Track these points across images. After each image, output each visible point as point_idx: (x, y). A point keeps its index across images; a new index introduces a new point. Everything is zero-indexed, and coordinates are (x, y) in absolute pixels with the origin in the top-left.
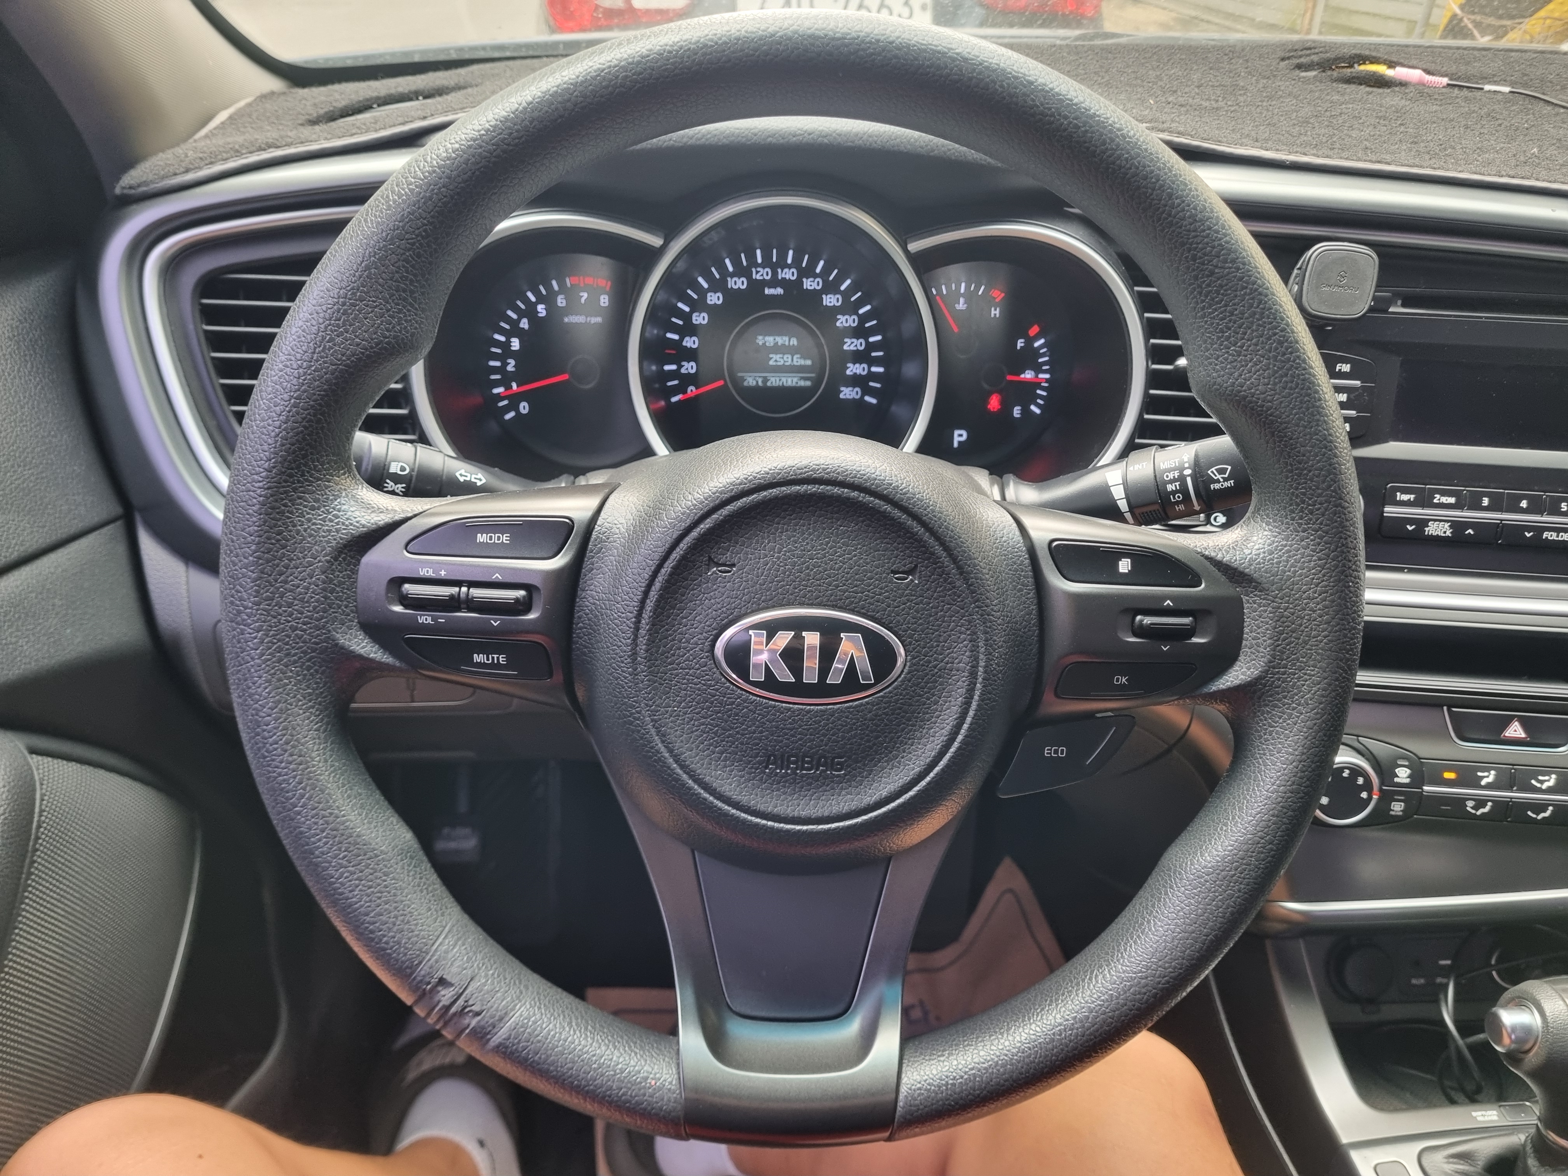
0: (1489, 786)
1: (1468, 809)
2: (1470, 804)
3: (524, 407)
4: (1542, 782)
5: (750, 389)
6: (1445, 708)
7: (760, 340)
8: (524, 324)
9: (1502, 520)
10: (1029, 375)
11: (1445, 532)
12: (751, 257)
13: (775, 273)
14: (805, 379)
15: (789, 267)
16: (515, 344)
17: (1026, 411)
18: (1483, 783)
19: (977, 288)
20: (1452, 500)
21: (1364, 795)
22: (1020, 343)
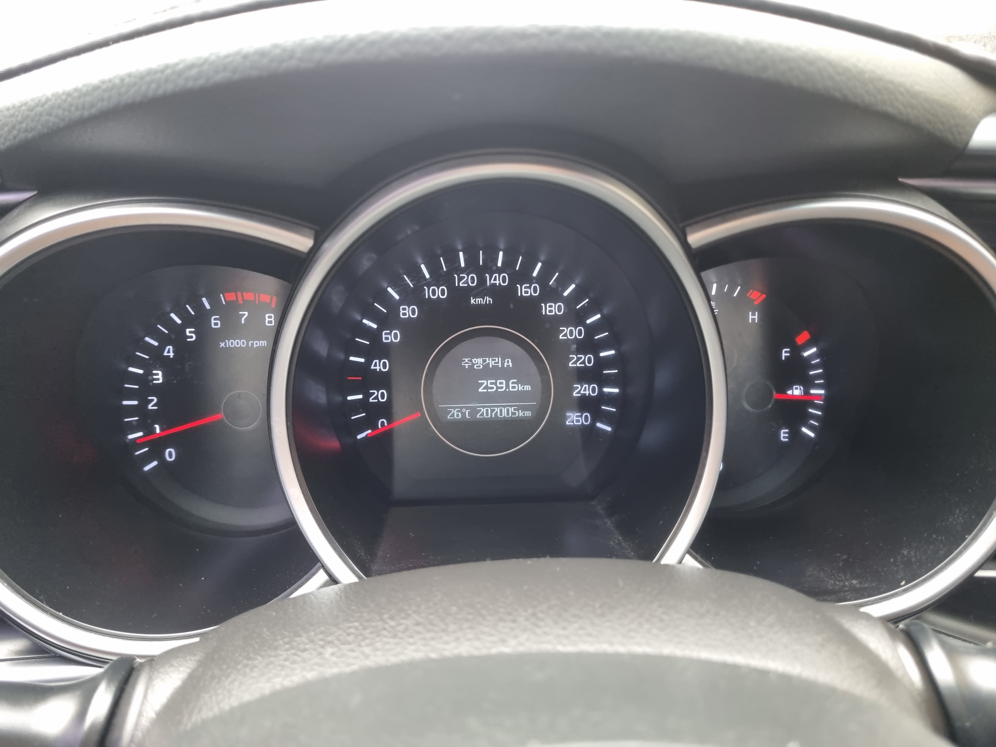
3: (170, 454)
5: (455, 424)
7: (466, 363)
8: (169, 352)
10: (797, 391)
12: (453, 261)
13: (482, 281)
14: (524, 408)
15: (500, 271)
16: (159, 376)
17: (795, 434)
19: (732, 289)
22: (785, 354)
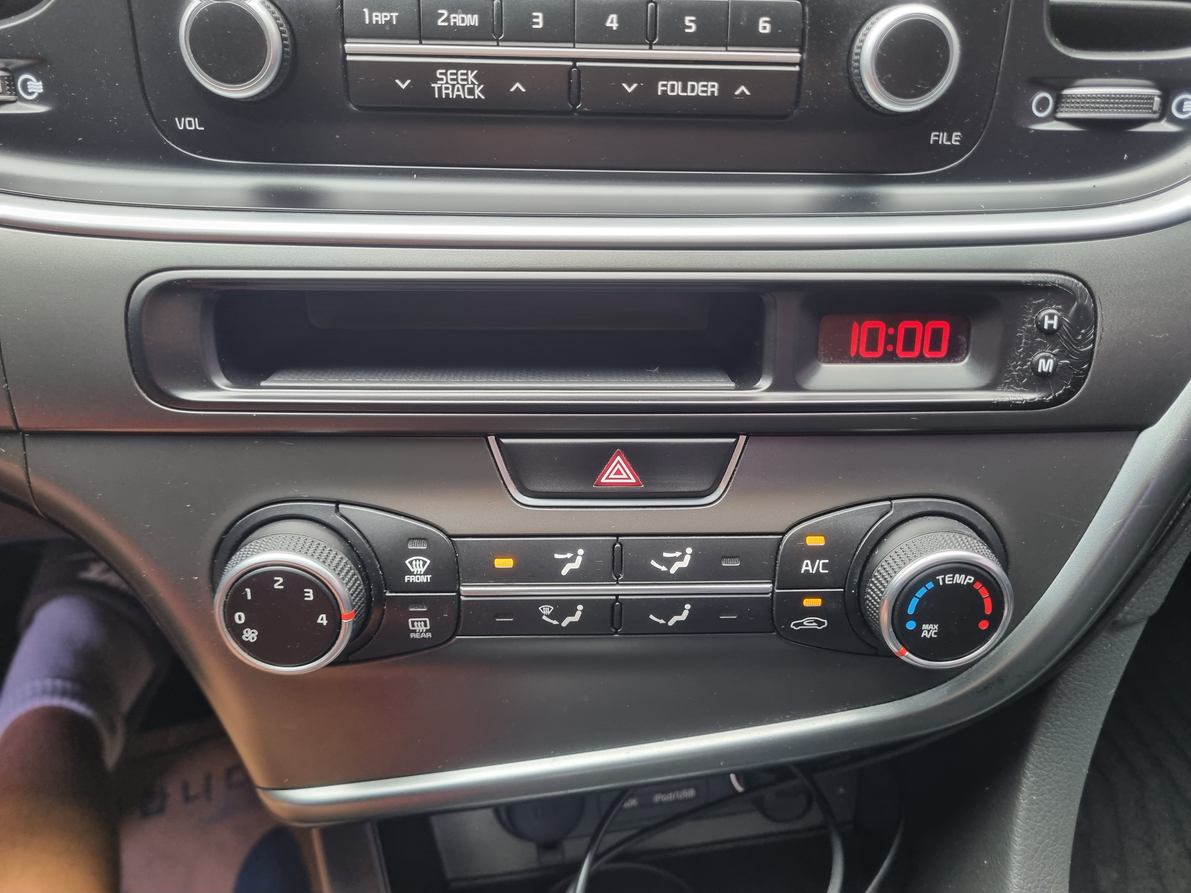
0: (574, 577)
1: (544, 618)
2: (546, 610)
4: (669, 562)
6: (492, 439)
9: (575, 60)
11: (471, 91)
18: (564, 572)
20: (473, 20)
21: (323, 620)
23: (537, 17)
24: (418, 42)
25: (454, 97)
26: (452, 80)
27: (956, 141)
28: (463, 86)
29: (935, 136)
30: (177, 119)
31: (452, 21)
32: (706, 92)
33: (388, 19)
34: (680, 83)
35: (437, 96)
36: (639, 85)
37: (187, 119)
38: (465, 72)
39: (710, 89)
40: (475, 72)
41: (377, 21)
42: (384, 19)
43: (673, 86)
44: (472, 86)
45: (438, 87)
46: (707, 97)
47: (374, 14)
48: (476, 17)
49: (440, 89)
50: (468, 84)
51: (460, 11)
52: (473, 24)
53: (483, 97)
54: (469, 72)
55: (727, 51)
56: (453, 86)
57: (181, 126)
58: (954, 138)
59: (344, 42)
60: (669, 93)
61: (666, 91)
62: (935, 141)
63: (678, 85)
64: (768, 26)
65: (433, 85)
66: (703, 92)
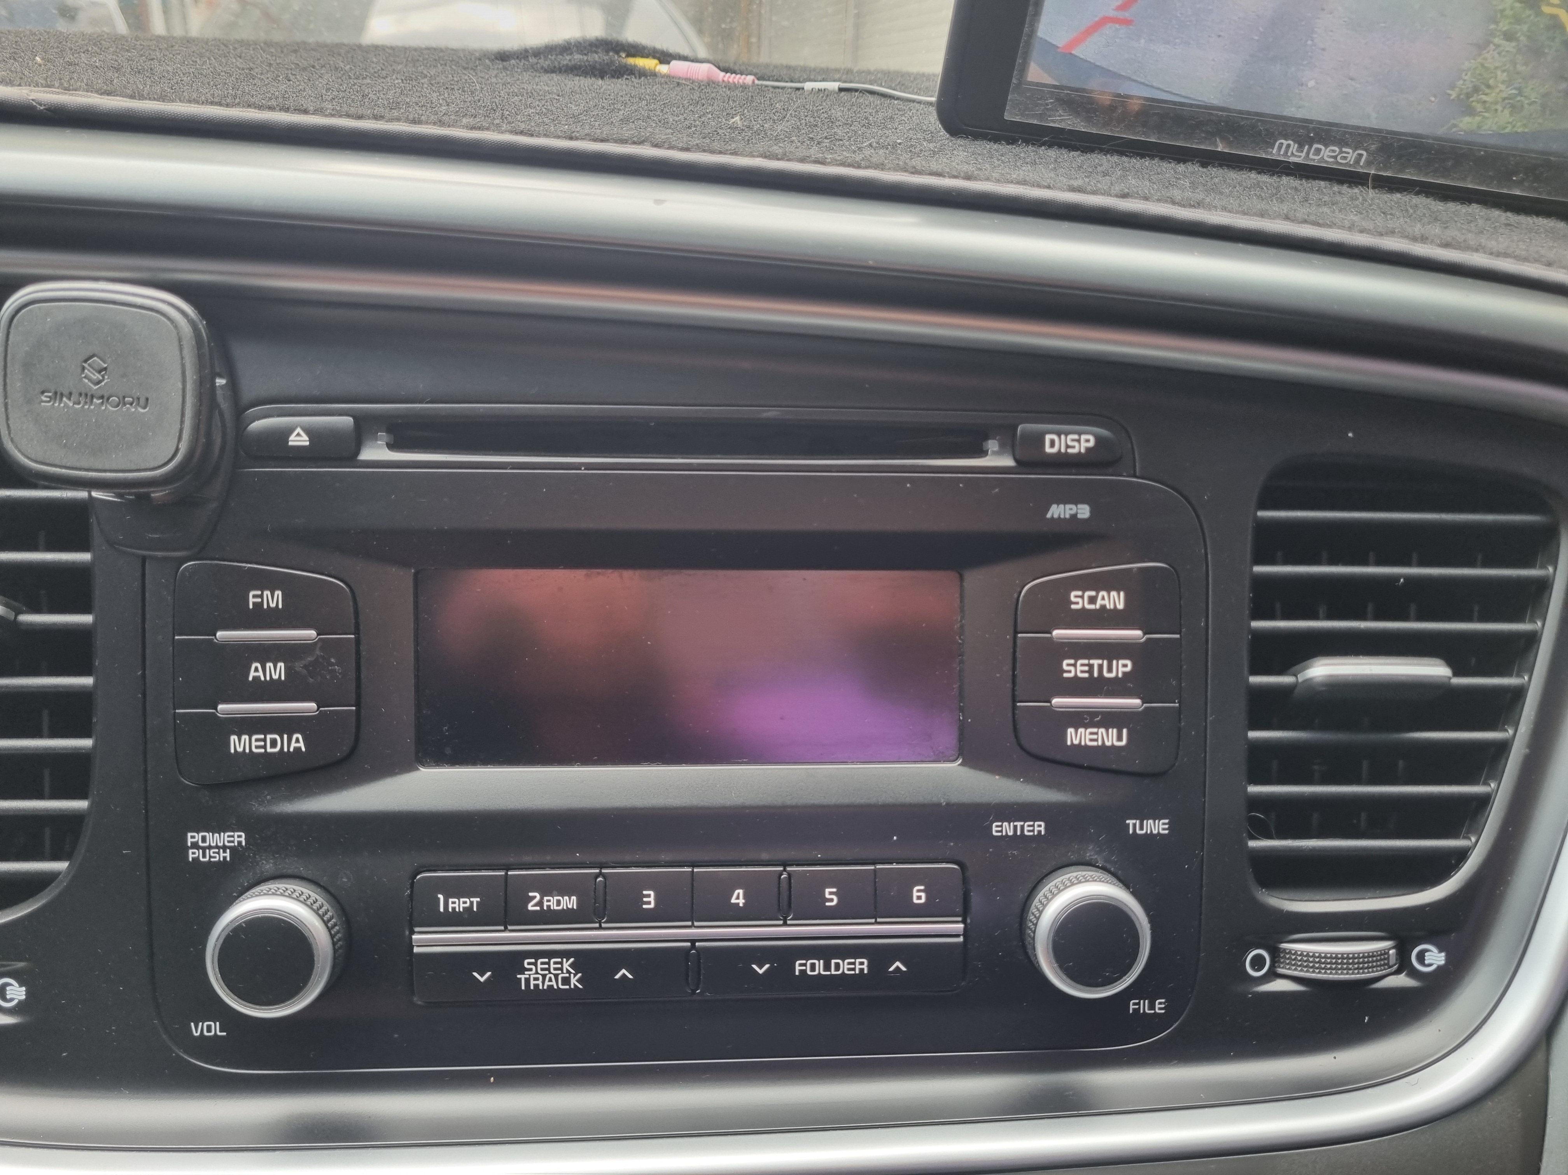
9: (693, 942)
11: (566, 981)
20: (570, 902)
23: (649, 896)
24: (502, 928)
25: (545, 987)
26: (542, 969)
27: (1160, 1009)
28: (556, 976)
29: (1134, 1004)
30: (192, 1024)
31: (546, 904)
32: (854, 969)
33: (468, 905)
34: (822, 961)
35: (523, 988)
36: (772, 965)
37: (206, 1024)
38: (559, 960)
39: (858, 967)
40: (572, 960)
41: (454, 909)
42: (462, 905)
43: (813, 965)
44: (567, 975)
45: (526, 979)
46: (855, 974)
47: (451, 900)
48: (574, 898)
49: (527, 981)
50: (563, 973)
51: (555, 892)
52: (570, 906)
53: (580, 986)
54: (565, 960)
55: (877, 923)
56: (544, 976)
57: (196, 1033)
58: (1157, 1006)
59: (412, 932)
60: (809, 973)
61: (806, 970)
62: (1134, 1010)
63: (820, 965)
64: (923, 895)
65: (519, 976)
66: (849, 969)
